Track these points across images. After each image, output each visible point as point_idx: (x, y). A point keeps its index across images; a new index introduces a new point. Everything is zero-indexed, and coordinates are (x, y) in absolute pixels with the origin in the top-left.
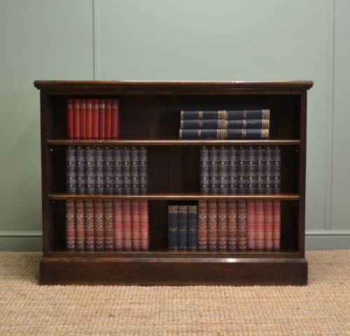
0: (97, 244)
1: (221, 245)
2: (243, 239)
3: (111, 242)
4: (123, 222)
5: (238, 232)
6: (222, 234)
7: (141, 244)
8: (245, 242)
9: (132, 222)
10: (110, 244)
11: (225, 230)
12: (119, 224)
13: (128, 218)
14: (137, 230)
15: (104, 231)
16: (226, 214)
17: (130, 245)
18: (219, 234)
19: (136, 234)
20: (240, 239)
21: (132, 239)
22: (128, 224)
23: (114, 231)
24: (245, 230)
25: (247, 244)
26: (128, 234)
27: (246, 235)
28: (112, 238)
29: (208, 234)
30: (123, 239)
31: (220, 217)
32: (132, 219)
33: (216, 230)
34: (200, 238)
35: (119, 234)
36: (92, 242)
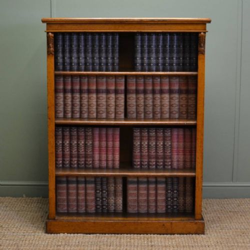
0: (80, 164)
1: (151, 165)
2: (168, 160)
3: (91, 162)
4: (100, 147)
5: (164, 155)
6: (152, 157)
7: (113, 164)
8: (170, 163)
9: (107, 147)
10: (90, 164)
11: (155, 154)
12: (97, 148)
13: (104, 144)
14: (111, 153)
15: (85, 154)
16: (155, 141)
17: (105, 165)
18: (149, 157)
19: (110, 157)
20: (166, 160)
21: (107, 160)
22: (104, 149)
23: (93, 154)
24: (170, 154)
25: (171, 165)
26: (104, 157)
27: (171, 158)
28: (91, 159)
29: (141, 157)
30: (100, 160)
31: (150, 143)
32: (107, 144)
33: (147, 154)
34: (135, 160)
35: (97, 157)
36: (75, 162)
